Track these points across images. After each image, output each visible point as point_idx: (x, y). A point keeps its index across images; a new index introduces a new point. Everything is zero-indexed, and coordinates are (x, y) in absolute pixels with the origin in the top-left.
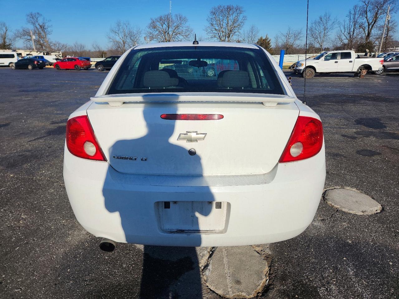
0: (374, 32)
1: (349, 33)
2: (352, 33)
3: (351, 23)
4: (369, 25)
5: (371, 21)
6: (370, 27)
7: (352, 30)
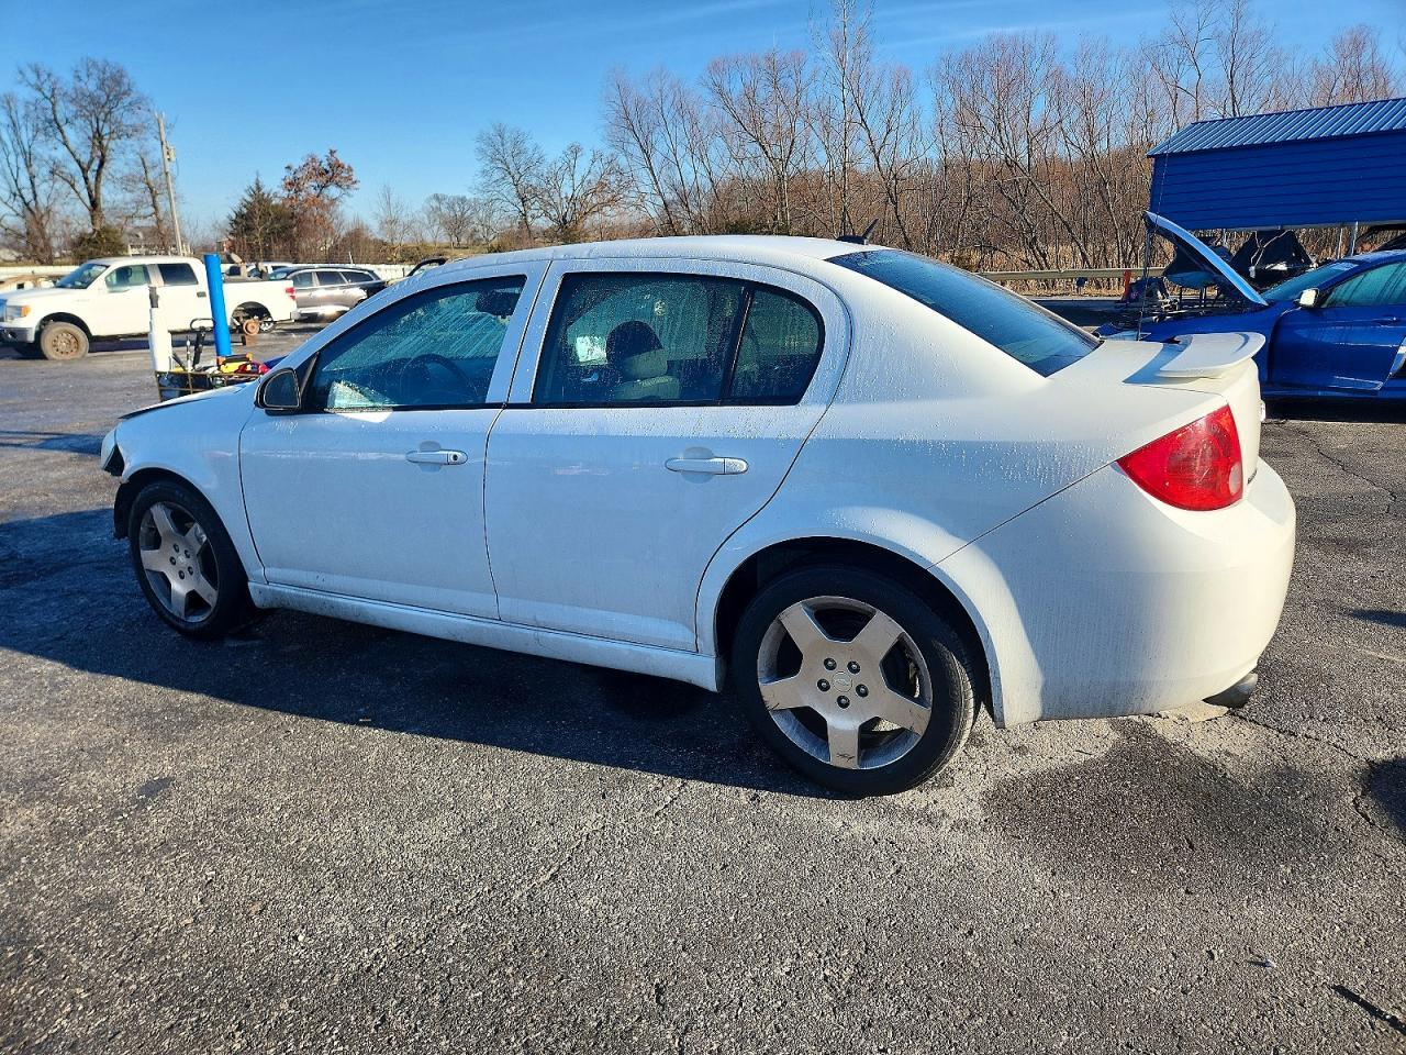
0: (109, 195)
1: (15, 195)
2: (28, 196)
3: (12, 158)
4: (84, 171)
5: (85, 159)
6: (91, 176)
7: (24, 181)
